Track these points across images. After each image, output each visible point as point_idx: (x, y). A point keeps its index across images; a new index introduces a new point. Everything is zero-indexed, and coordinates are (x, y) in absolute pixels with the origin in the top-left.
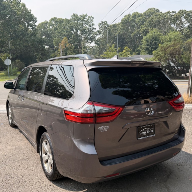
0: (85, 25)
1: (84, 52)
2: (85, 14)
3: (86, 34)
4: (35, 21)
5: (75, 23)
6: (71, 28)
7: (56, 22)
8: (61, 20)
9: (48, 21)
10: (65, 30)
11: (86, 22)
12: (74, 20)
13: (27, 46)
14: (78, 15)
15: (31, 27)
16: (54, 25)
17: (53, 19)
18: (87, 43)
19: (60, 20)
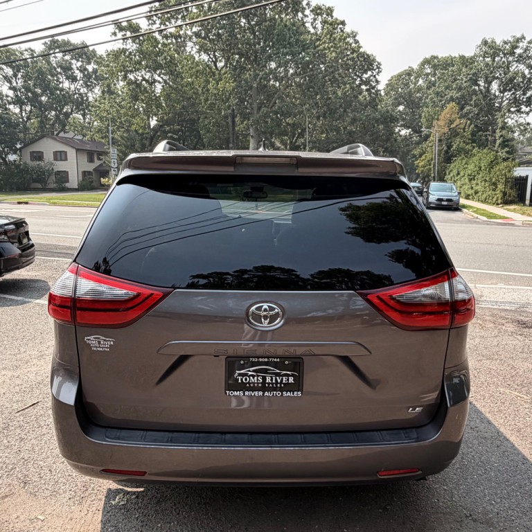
0: (516, 65)
1: (501, 139)
2: (519, 36)
3: (516, 90)
4: (377, 70)
5: (487, 65)
6: (471, 79)
7: (435, 67)
8: (450, 61)
9: (415, 67)
10: (454, 86)
11: (520, 56)
12: (485, 55)
13: (354, 132)
14: (495, 42)
15: (366, 86)
16: (427, 75)
17: (426, 62)
18: (518, 114)
19: (447, 61)
